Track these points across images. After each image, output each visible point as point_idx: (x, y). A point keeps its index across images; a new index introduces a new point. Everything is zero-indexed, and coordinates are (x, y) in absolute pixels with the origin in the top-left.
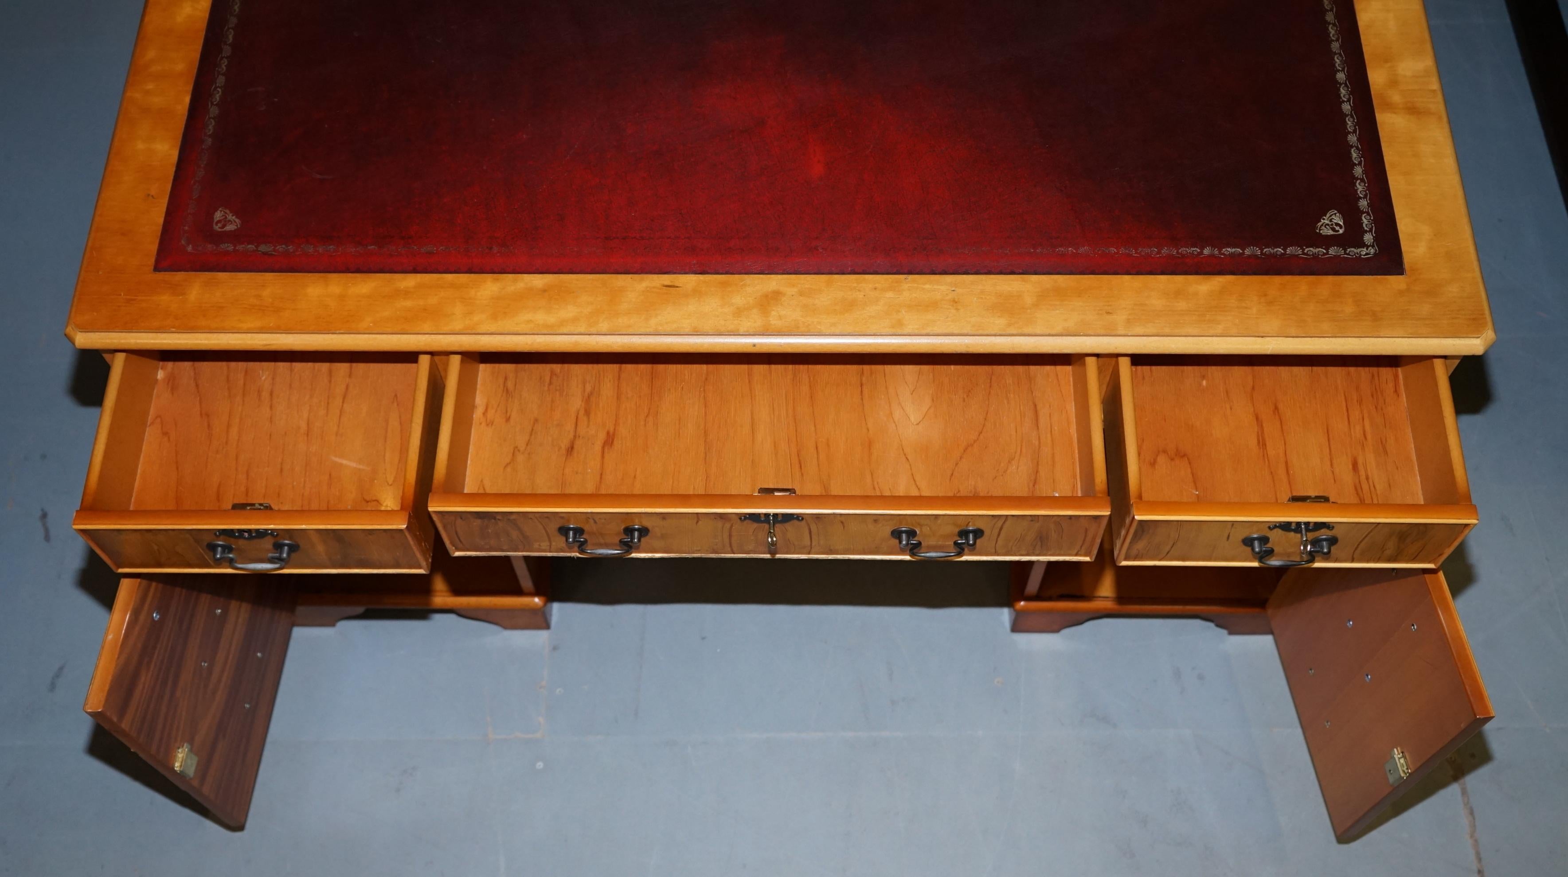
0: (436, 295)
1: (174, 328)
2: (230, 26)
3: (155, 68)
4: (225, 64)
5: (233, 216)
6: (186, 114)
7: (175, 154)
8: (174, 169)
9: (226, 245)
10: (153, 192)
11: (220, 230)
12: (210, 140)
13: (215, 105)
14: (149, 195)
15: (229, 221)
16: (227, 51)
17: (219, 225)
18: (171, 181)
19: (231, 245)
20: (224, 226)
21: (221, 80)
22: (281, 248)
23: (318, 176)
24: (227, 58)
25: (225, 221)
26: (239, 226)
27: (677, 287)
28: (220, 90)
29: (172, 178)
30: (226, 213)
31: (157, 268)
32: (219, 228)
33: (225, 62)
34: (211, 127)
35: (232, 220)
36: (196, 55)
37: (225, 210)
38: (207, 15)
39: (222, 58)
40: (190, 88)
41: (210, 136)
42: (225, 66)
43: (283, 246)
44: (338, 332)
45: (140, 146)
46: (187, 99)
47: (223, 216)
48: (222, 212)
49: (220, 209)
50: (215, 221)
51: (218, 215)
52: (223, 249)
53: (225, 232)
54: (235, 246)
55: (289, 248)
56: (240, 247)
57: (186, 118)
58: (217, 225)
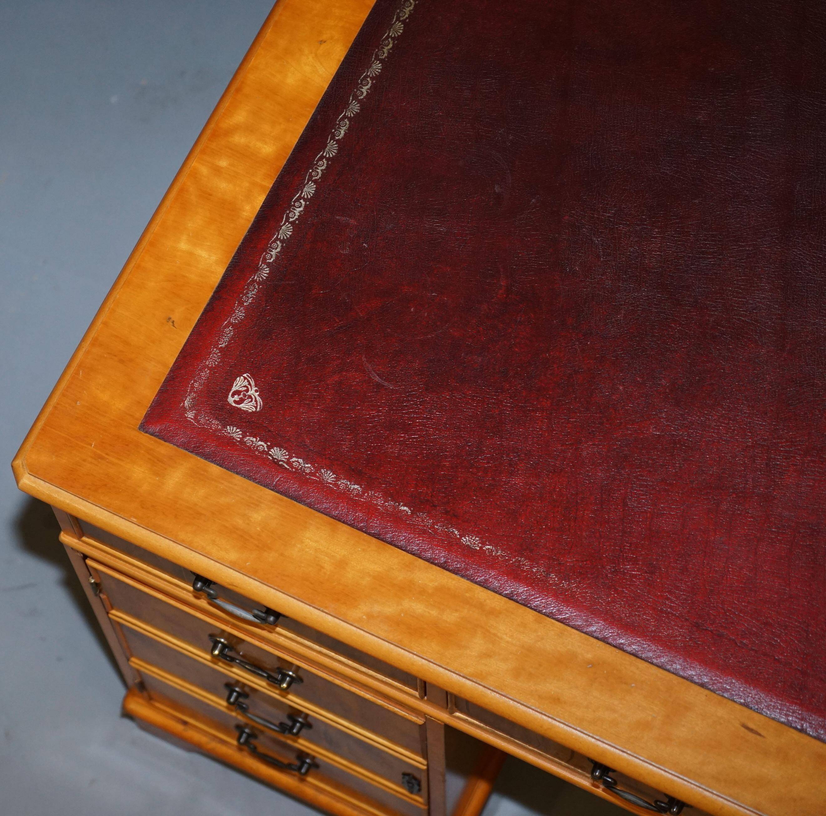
0: (456, 611)
1: (135, 517)
2: (348, 114)
3: (239, 139)
4: (323, 168)
5: (256, 391)
6: (252, 220)
7: (219, 272)
8: (211, 294)
9: (235, 428)
10: (176, 317)
11: (234, 405)
12: (267, 270)
13: (290, 223)
14: (170, 319)
15: (250, 397)
16: (331, 150)
17: (236, 398)
18: (201, 311)
19: (240, 432)
20: (241, 401)
21: (309, 190)
22: (298, 462)
23: (377, 379)
24: (328, 159)
25: (245, 395)
26: (258, 409)
27: (760, 735)
28: (303, 203)
29: (204, 306)
30: (250, 384)
31: (144, 426)
32: (235, 402)
33: (322, 166)
34: (274, 253)
35: (253, 397)
36: (293, 140)
37: (249, 379)
38: (326, 86)
39: (321, 158)
40: (269, 184)
41: (269, 265)
42: (322, 170)
43: (301, 461)
44: (322, 609)
45: (183, 245)
46: (260, 199)
47: (244, 386)
48: (246, 381)
49: (245, 375)
50: (234, 389)
51: (239, 383)
52: (229, 433)
53: (240, 409)
54: (244, 436)
55: (306, 465)
56: (250, 440)
57: (249, 225)
58: (233, 396)
